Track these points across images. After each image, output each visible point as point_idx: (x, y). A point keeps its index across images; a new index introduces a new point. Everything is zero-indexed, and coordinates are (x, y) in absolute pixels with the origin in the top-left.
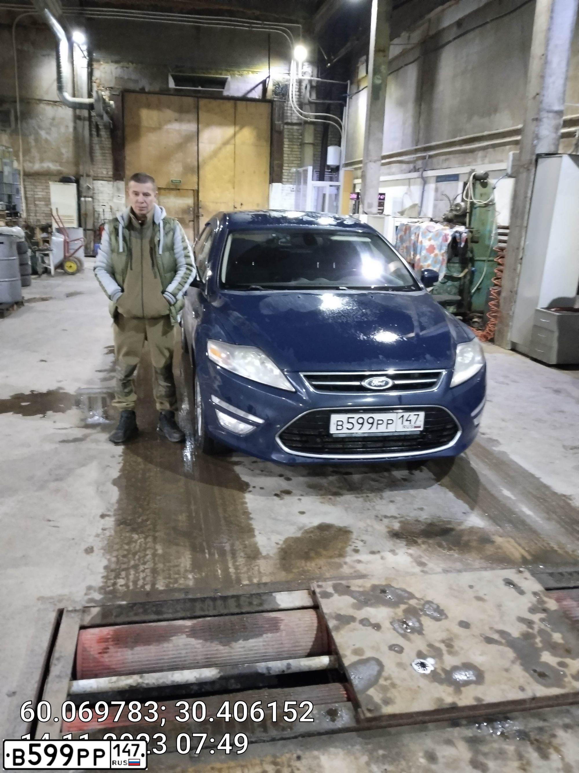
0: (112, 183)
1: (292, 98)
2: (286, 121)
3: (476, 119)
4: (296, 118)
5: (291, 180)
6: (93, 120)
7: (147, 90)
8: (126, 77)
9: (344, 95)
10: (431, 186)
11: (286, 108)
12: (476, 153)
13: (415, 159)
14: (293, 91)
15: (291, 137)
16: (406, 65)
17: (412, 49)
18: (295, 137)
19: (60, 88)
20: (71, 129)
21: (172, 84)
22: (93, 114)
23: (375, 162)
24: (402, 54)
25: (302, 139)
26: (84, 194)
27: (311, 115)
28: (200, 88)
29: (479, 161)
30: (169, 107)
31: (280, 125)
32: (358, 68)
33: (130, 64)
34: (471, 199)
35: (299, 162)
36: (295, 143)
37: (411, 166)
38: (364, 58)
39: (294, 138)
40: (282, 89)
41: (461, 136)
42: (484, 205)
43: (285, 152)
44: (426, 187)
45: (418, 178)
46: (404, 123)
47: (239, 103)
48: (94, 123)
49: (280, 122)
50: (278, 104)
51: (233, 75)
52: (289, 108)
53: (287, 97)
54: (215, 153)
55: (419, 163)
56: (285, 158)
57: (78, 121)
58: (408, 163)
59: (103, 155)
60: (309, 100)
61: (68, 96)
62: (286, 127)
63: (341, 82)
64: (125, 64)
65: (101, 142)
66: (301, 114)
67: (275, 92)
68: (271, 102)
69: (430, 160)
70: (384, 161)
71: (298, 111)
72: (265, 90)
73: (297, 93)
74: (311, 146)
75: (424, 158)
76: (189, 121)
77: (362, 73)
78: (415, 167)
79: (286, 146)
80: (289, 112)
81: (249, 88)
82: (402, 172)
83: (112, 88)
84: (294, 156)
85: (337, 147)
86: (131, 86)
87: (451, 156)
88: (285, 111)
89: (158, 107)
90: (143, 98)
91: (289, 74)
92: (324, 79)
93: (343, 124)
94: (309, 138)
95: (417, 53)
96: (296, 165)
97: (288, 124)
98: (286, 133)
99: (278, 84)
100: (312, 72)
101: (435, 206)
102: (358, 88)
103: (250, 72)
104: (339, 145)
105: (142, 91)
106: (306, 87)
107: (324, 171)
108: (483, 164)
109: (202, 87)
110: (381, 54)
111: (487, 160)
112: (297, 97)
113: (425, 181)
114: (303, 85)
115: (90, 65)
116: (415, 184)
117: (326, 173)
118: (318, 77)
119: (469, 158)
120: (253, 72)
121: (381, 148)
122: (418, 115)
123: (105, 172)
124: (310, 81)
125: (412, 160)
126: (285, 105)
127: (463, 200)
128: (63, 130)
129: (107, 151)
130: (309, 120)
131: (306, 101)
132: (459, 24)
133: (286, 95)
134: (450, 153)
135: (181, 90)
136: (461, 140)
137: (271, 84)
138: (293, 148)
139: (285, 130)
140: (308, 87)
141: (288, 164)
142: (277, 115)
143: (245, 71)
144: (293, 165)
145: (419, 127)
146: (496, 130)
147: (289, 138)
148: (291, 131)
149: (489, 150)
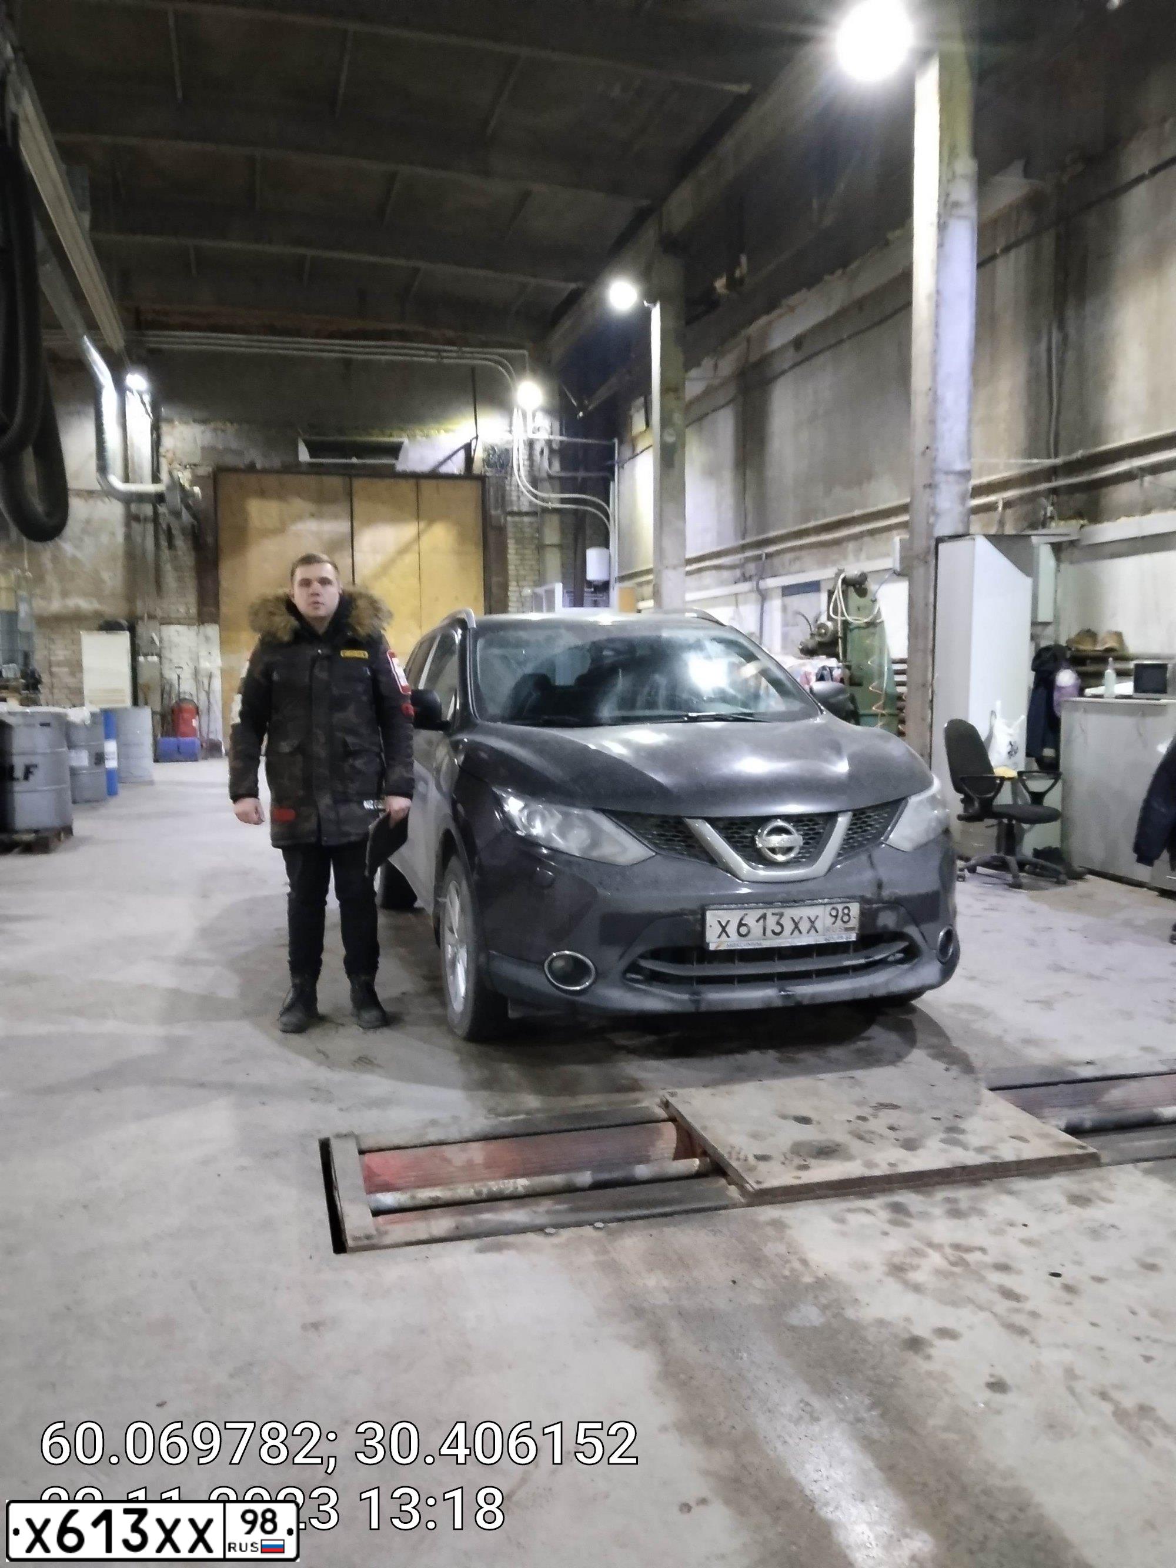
0: (196, 627)
1: (519, 470)
2: (509, 509)
3: (838, 491)
4: (526, 504)
5: (522, 609)
6: (161, 521)
7: (259, 466)
8: (221, 447)
9: (609, 463)
10: (775, 604)
11: (508, 488)
12: (844, 544)
13: (743, 561)
14: (519, 459)
15: (518, 535)
16: (715, 410)
17: (722, 385)
18: (526, 535)
19: (103, 468)
20: (120, 538)
21: (304, 455)
22: (162, 509)
23: (675, 568)
24: (708, 392)
25: (540, 539)
26: (144, 650)
27: (553, 498)
28: (354, 460)
29: (851, 557)
30: (299, 495)
31: (499, 517)
32: (631, 417)
33: (229, 425)
34: (843, 615)
35: (537, 578)
36: (527, 546)
37: (738, 573)
38: (642, 400)
39: (524, 537)
40: (499, 456)
41: (816, 519)
42: (864, 625)
43: (510, 562)
44: (766, 606)
45: (751, 591)
46: (719, 505)
47: (424, 482)
48: (164, 526)
49: (499, 512)
50: (493, 481)
51: (412, 437)
52: (513, 488)
53: (509, 469)
54: (385, 569)
55: (751, 568)
56: (510, 572)
57: (134, 525)
58: (731, 567)
59: (180, 580)
60: (547, 472)
61: (116, 481)
62: (509, 518)
63: (604, 443)
64: (220, 425)
65: (174, 559)
66: (536, 496)
67: (487, 462)
68: (482, 479)
69: (769, 561)
70: (689, 568)
71: (529, 491)
72: (469, 460)
73: (527, 463)
74: (554, 549)
75: (759, 558)
76: (336, 517)
77: (638, 424)
78: (743, 575)
79: (511, 551)
80: (514, 494)
81: (441, 457)
82: (723, 583)
83: (195, 465)
84: (527, 567)
85: (604, 550)
86: (230, 460)
87: (803, 553)
88: (507, 493)
89: (281, 495)
90: (252, 479)
91: (510, 431)
92: (572, 437)
93: (610, 511)
94: (552, 535)
95: (731, 390)
96: (532, 584)
97: (513, 514)
98: (510, 531)
99: (493, 449)
100: (551, 427)
101: (785, 637)
102: (634, 449)
103: (442, 431)
104: (606, 544)
105: (251, 468)
106: (542, 452)
107: (582, 591)
108: (858, 560)
109: (358, 457)
110: (672, 395)
111: (863, 556)
112: (528, 468)
113: (763, 596)
114: (538, 448)
115: (156, 428)
116: (745, 603)
117: (585, 594)
118: (561, 434)
119: (834, 553)
120: (446, 431)
121: (683, 546)
122: (742, 491)
123: (182, 610)
124: (549, 443)
125: (738, 562)
126: (507, 482)
127: (829, 618)
128: (105, 539)
129: (187, 574)
130: (550, 505)
131: (544, 475)
132: (798, 343)
133: (508, 465)
134: (801, 548)
135: (321, 465)
136: (817, 526)
137: (479, 449)
138: (524, 554)
139: (509, 525)
140: (546, 452)
141: (517, 581)
142: (492, 500)
143: (433, 429)
144: (525, 583)
145: (745, 509)
146: (873, 507)
147: (515, 538)
148: (520, 526)
149: (865, 539)
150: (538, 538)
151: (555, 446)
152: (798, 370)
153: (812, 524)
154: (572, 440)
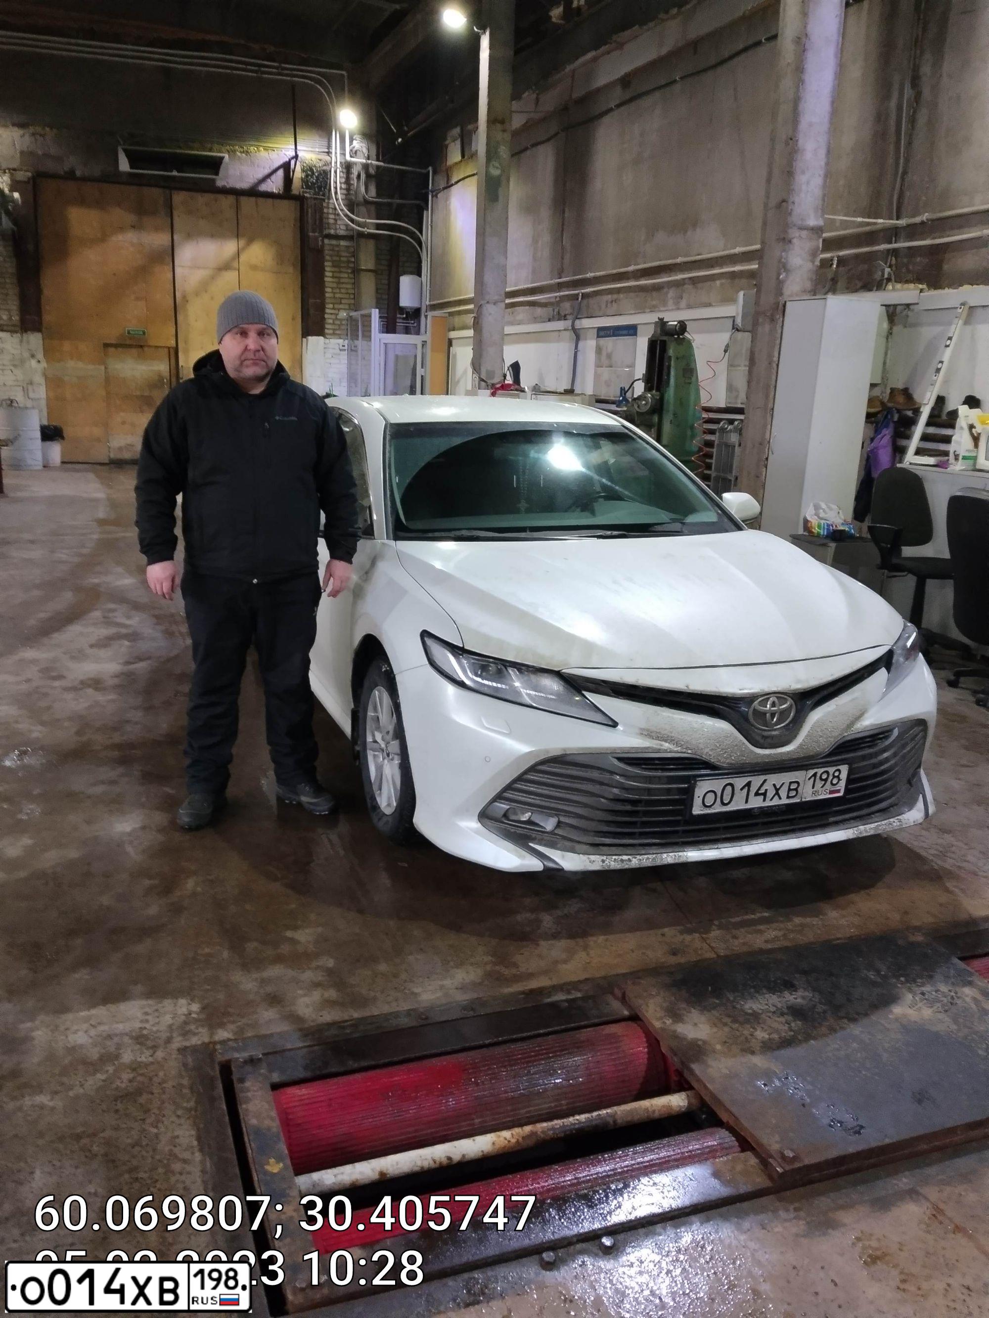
0: (19, 335)
1: (336, 193)
2: (326, 232)
3: (661, 237)
4: (343, 227)
5: (338, 332)
7: (78, 174)
8: (40, 152)
9: (423, 191)
10: (589, 345)
11: (325, 210)
12: (665, 290)
13: (558, 299)
14: (337, 180)
15: (335, 258)
16: (535, 145)
17: (544, 120)
18: (342, 259)
21: (124, 165)
23: (495, 301)
24: (527, 127)
25: (357, 262)
27: (369, 223)
28: (175, 173)
29: (671, 304)
30: (119, 204)
31: (316, 239)
32: (447, 147)
33: (47, 129)
35: (352, 302)
36: (343, 270)
37: (552, 311)
38: (457, 131)
39: (340, 261)
40: (318, 177)
41: (639, 264)
43: (327, 284)
44: (580, 346)
45: (565, 330)
46: (535, 241)
47: (244, 200)
49: (317, 234)
50: (311, 202)
51: (232, 153)
52: (331, 211)
53: (327, 191)
54: (204, 287)
55: (567, 306)
56: (327, 295)
58: (546, 305)
59: (2, 286)
60: (364, 197)
62: (326, 241)
63: (418, 170)
64: (39, 129)
66: (352, 221)
67: (305, 181)
68: (300, 199)
69: (585, 302)
70: (508, 301)
71: (346, 216)
72: (288, 180)
73: (344, 186)
74: (370, 273)
75: (576, 297)
76: (157, 229)
77: (454, 155)
78: (559, 313)
79: (327, 274)
80: (332, 216)
81: (260, 175)
82: (536, 320)
83: (14, 170)
84: (343, 291)
85: (416, 277)
86: (50, 166)
87: (621, 296)
88: (325, 215)
89: (100, 204)
90: (72, 187)
91: (329, 153)
92: (389, 163)
93: (423, 239)
94: (367, 261)
95: (554, 126)
96: (347, 307)
97: (329, 236)
98: (327, 253)
99: (311, 170)
100: (368, 152)
101: (597, 377)
102: (448, 180)
103: (261, 149)
104: (420, 275)
105: (70, 175)
106: (359, 176)
107: (395, 318)
108: (678, 309)
109: (178, 172)
110: (499, 126)
111: (683, 303)
112: (345, 192)
113: (578, 335)
114: (354, 172)
116: (559, 340)
117: (398, 321)
118: (378, 160)
119: (653, 299)
120: (266, 149)
121: (505, 283)
122: (560, 229)
123: (5, 317)
124: (366, 167)
125: (553, 300)
126: (325, 205)
129: (8, 281)
130: (366, 230)
131: (361, 199)
132: (625, 81)
133: (325, 188)
134: (619, 291)
135: (142, 175)
136: (638, 270)
137: (298, 168)
138: (339, 278)
139: (327, 248)
140: (363, 176)
141: (334, 304)
142: (310, 221)
143: (252, 145)
144: (341, 306)
145: (563, 248)
146: (698, 255)
147: (333, 261)
148: (337, 249)
149: (686, 286)
150: (354, 262)
151: (372, 171)
152: (622, 108)
153: (631, 268)
154: (386, 165)
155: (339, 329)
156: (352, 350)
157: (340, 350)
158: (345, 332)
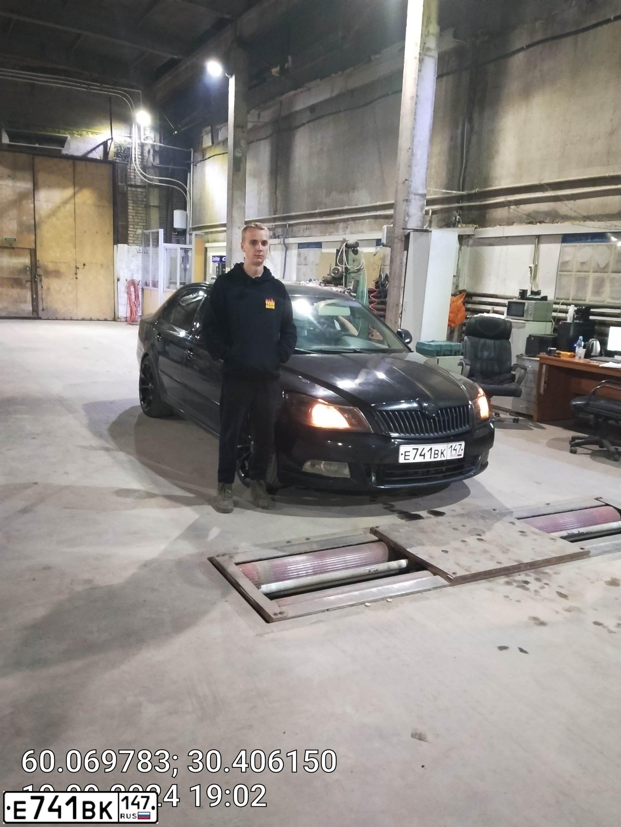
1: (135, 161)
2: (129, 183)
3: (334, 194)
4: (139, 181)
5: (136, 242)
9: (187, 162)
10: (294, 253)
11: (129, 170)
12: (337, 224)
13: (274, 227)
14: (136, 153)
15: (135, 199)
16: (259, 140)
17: (263, 126)
18: (139, 199)
21: (5, 139)
24: (254, 129)
27: (155, 179)
28: (37, 145)
29: (341, 231)
31: (123, 187)
32: (202, 137)
34: (345, 265)
35: (145, 224)
36: (139, 206)
38: (209, 128)
40: (124, 151)
41: (320, 209)
42: (356, 271)
43: (129, 214)
44: (289, 252)
45: (279, 244)
46: (259, 194)
47: (77, 162)
49: (123, 184)
50: (120, 165)
51: (72, 134)
52: (132, 171)
53: (129, 159)
54: (54, 213)
55: (279, 231)
56: (130, 220)
60: (152, 164)
62: (129, 188)
63: (185, 150)
66: (145, 177)
67: (117, 154)
68: (113, 164)
69: (290, 228)
71: (141, 174)
72: (106, 153)
73: (140, 157)
74: (156, 208)
75: (285, 226)
76: (24, 179)
77: (207, 141)
79: (130, 208)
80: (132, 174)
81: (89, 148)
84: (139, 218)
85: (184, 211)
87: (312, 226)
88: (128, 173)
91: (130, 137)
93: (188, 189)
94: (154, 201)
95: (269, 131)
96: (142, 227)
97: (131, 186)
98: (130, 195)
99: (120, 146)
100: (155, 138)
101: (299, 271)
102: (204, 155)
103: (90, 133)
104: (185, 209)
106: (149, 152)
107: (172, 234)
108: (345, 234)
109: (40, 144)
110: (240, 130)
111: (348, 231)
112: (140, 160)
113: (287, 247)
114: (146, 149)
116: (275, 250)
117: (173, 236)
118: (160, 142)
119: (331, 228)
120: (92, 133)
121: (244, 216)
122: (274, 187)
124: (153, 146)
126: (128, 167)
130: (153, 183)
131: (150, 165)
132: (312, 109)
133: (128, 157)
134: (311, 223)
135: (17, 146)
136: (321, 212)
137: (113, 146)
138: (138, 210)
139: (129, 192)
140: (152, 152)
141: (133, 225)
142: (119, 177)
143: (84, 131)
144: (138, 227)
145: (276, 198)
146: (356, 205)
147: (133, 200)
148: (135, 193)
149: (350, 222)
150: (146, 201)
151: (157, 149)
152: (311, 124)
153: (316, 211)
154: (166, 146)
155: (137, 240)
156: (146, 253)
157: (138, 252)
158: (140, 242)
